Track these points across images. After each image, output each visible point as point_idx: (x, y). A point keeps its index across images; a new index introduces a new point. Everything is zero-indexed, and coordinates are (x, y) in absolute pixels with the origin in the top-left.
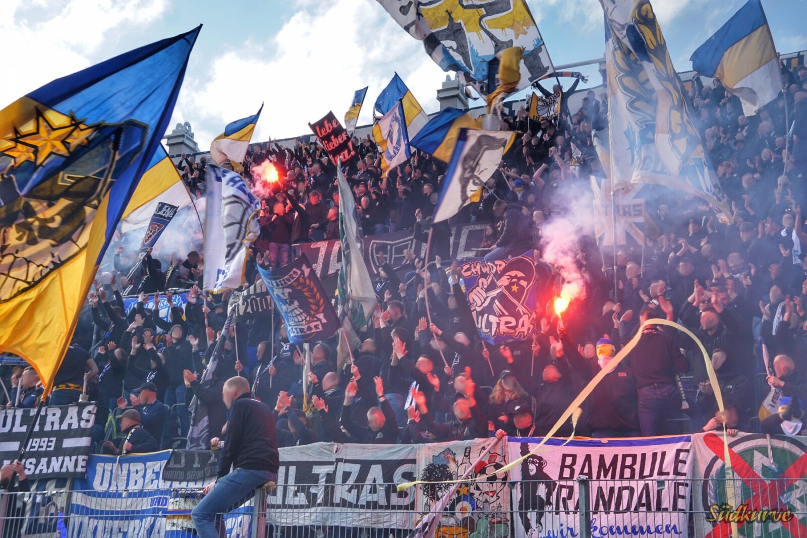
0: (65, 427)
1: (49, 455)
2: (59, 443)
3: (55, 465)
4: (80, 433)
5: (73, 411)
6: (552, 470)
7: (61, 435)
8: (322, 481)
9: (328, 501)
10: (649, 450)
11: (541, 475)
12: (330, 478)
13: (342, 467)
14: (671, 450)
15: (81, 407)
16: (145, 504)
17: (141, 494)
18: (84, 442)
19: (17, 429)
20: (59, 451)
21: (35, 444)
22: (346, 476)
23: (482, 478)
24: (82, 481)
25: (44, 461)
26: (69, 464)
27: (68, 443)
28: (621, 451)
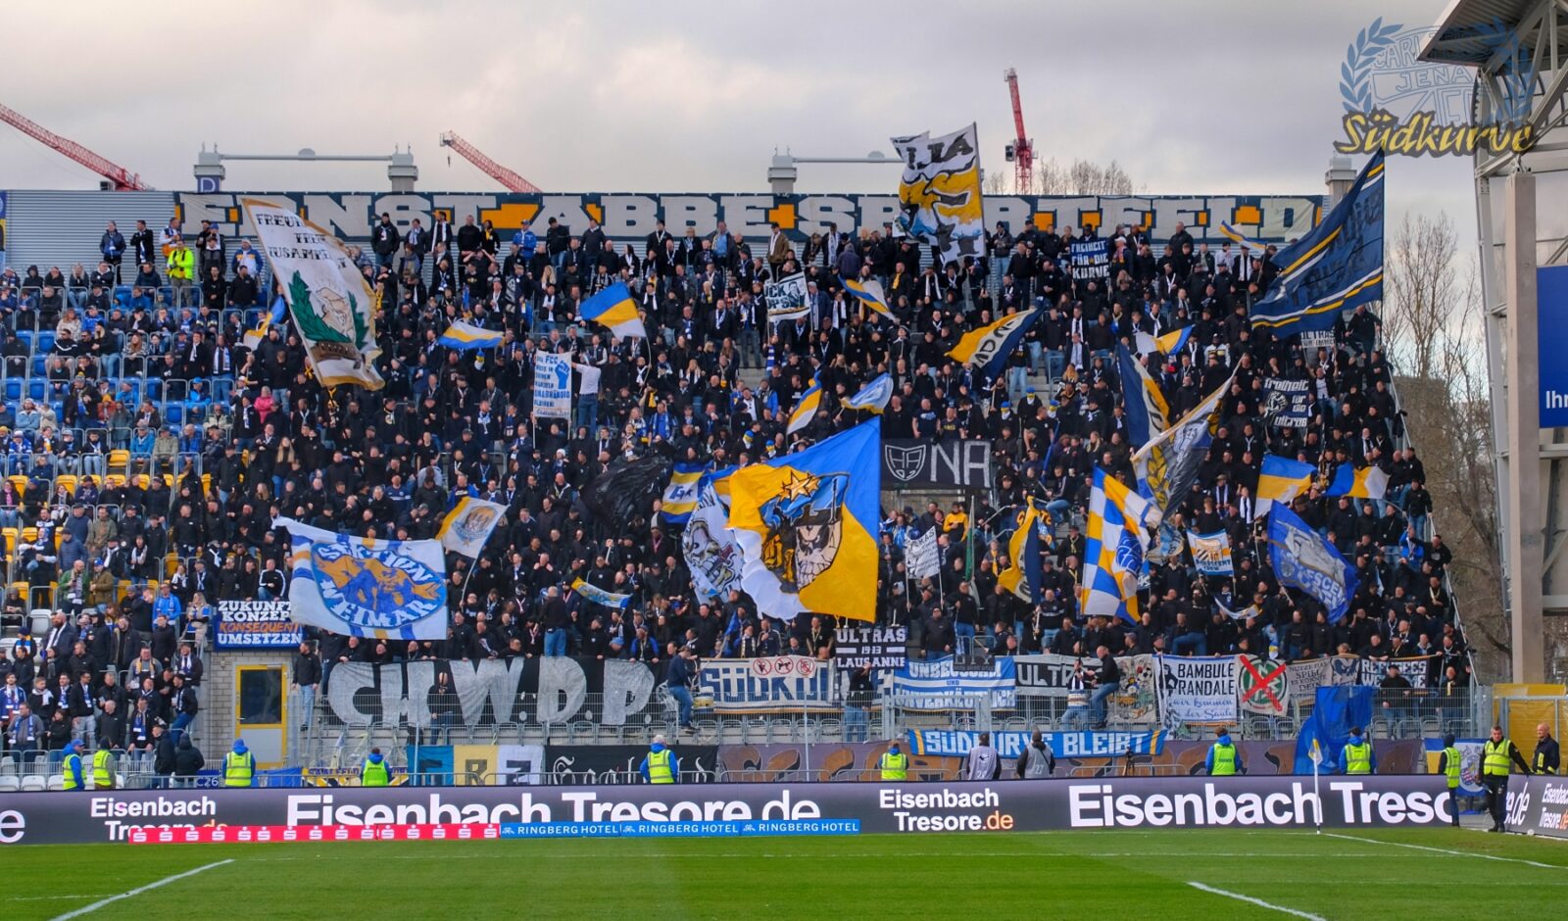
0: (885, 640)
1: (879, 656)
2: (884, 650)
3: (886, 662)
4: (897, 644)
5: (889, 632)
6: (1175, 672)
7: (884, 646)
8: (1055, 674)
9: (1059, 684)
10: (1217, 663)
11: (1170, 676)
12: (1059, 674)
13: (1065, 668)
14: (1227, 663)
15: (895, 629)
16: (943, 684)
17: (940, 679)
18: (902, 650)
19: (852, 640)
20: (885, 654)
21: (866, 650)
22: (1068, 673)
23: (1141, 676)
24: (902, 671)
25: (876, 659)
26: (894, 661)
27: (889, 650)
28: (1205, 663)
